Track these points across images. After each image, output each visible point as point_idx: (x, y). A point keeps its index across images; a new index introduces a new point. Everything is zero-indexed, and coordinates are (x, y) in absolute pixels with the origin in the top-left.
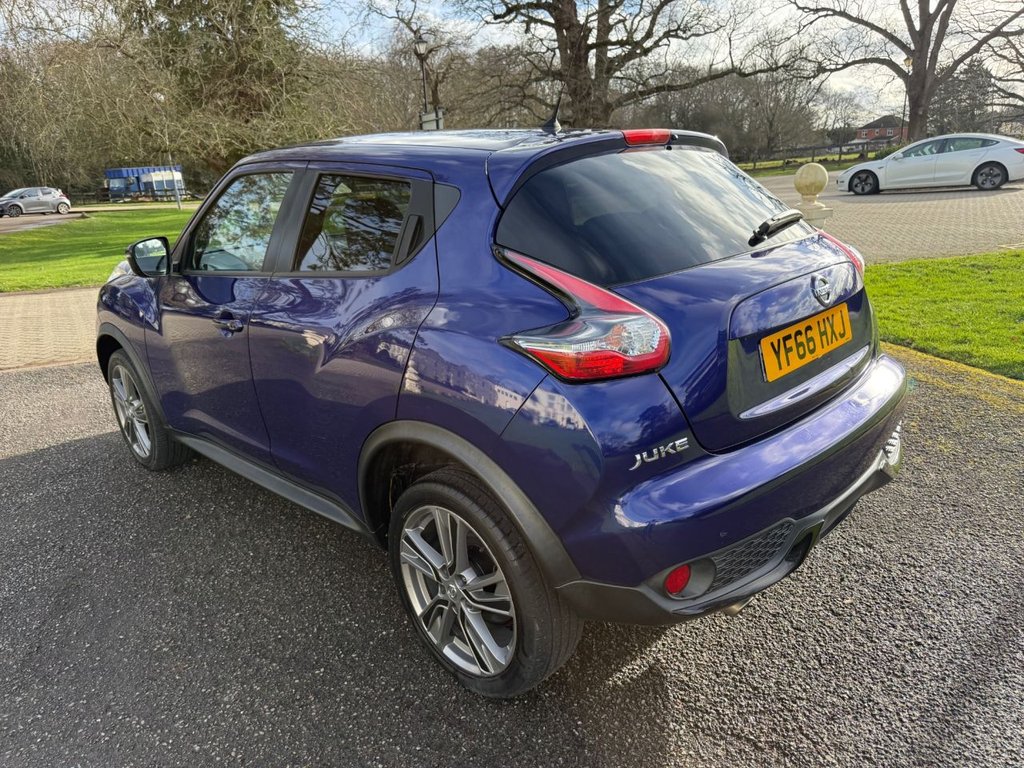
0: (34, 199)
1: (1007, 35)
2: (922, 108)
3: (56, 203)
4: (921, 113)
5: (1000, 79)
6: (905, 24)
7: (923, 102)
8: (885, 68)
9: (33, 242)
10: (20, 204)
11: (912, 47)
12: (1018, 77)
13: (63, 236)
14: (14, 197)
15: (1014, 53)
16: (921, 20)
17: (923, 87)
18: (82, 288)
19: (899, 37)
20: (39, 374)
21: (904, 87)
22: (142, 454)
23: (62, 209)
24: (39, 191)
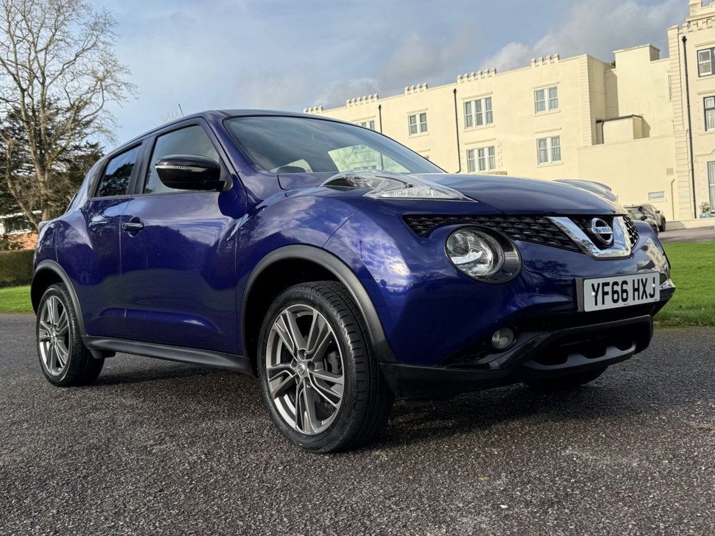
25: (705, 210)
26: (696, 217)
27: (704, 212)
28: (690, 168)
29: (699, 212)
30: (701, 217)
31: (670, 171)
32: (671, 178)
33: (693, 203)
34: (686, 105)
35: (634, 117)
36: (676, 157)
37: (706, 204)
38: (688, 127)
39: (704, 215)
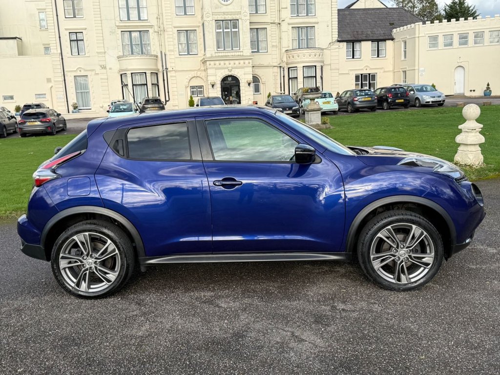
25: (75, 108)
26: (69, 112)
27: (74, 109)
28: (63, 79)
29: (71, 108)
30: (73, 112)
31: (49, 80)
32: (50, 85)
33: (66, 102)
34: (58, 36)
35: (17, 39)
36: (54, 71)
37: (76, 104)
38: (59, 51)
39: (75, 111)
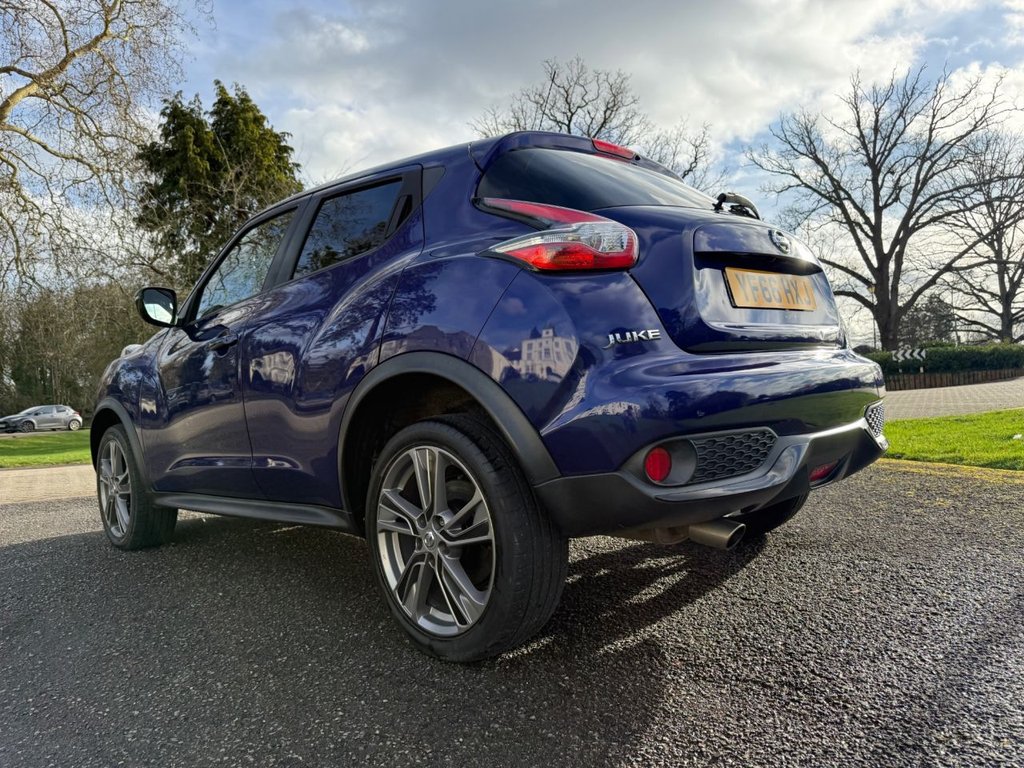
0: (48, 416)
1: (957, 269)
2: (892, 333)
3: (69, 420)
4: (891, 337)
5: (959, 309)
6: (863, 262)
7: (892, 327)
8: (851, 300)
9: (40, 444)
10: (34, 421)
11: (874, 281)
12: (976, 307)
13: (71, 441)
14: (29, 414)
15: (968, 287)
16: (878, 259)
17: (890, 315)
18: (81, 464)
19: (860, 273)
20: (26, 505)
21: (871, 315)
22: (119, 535)
23: (74, 426)
24: (54, 408)
